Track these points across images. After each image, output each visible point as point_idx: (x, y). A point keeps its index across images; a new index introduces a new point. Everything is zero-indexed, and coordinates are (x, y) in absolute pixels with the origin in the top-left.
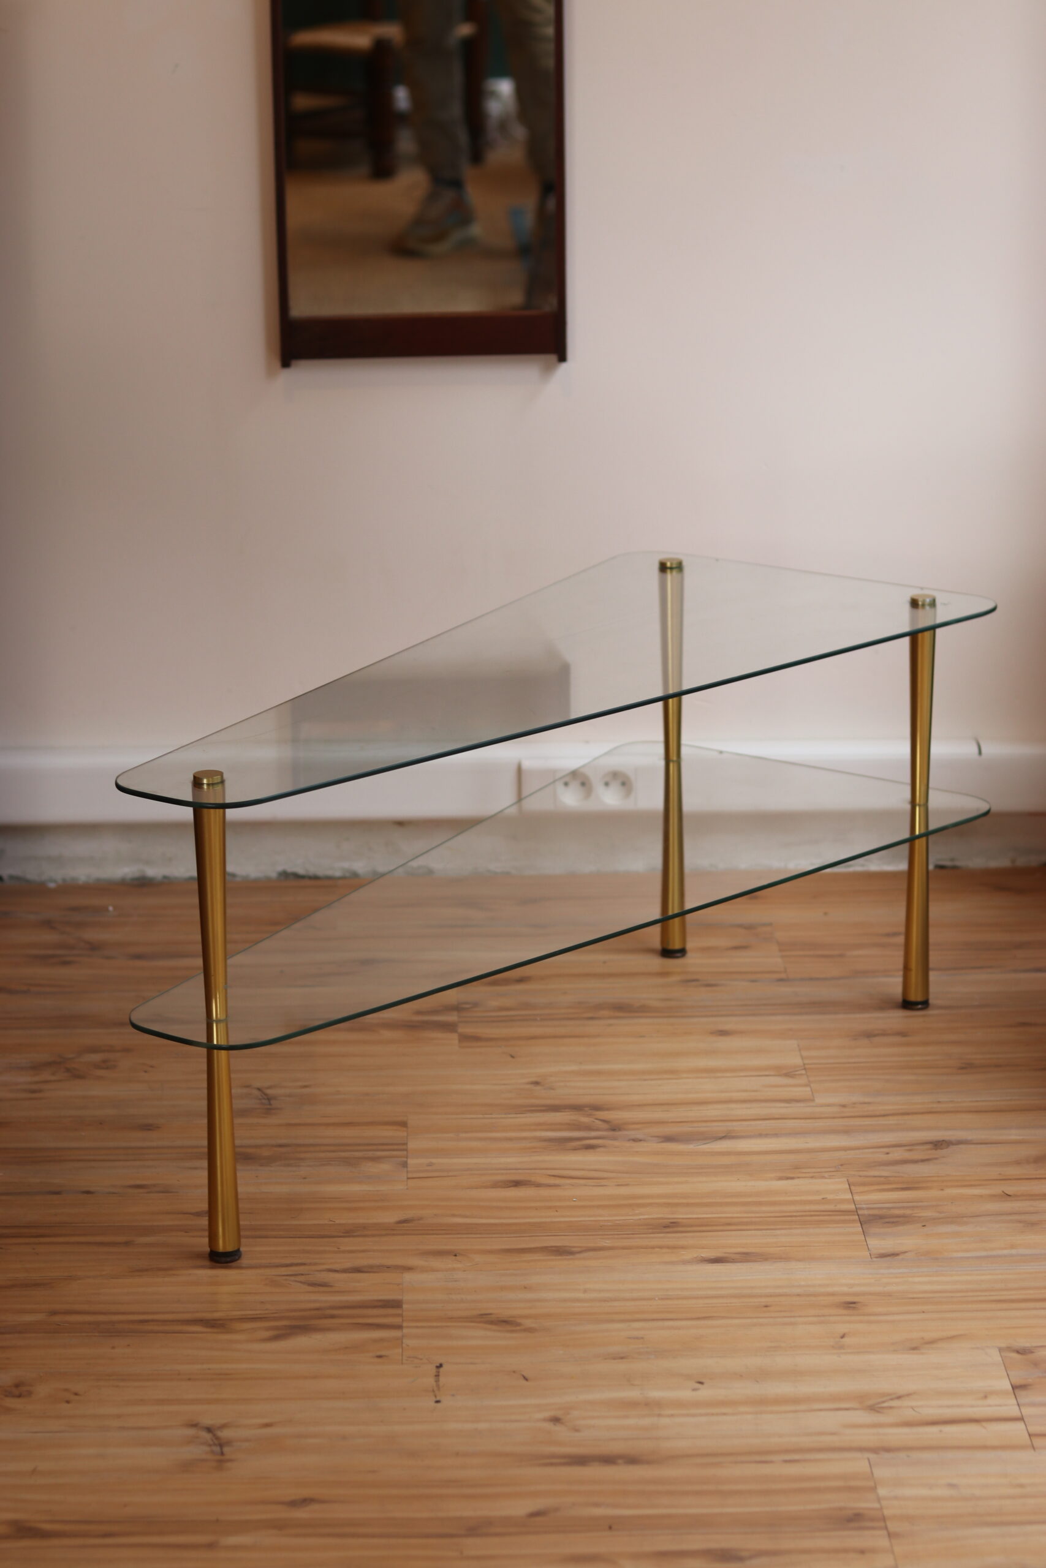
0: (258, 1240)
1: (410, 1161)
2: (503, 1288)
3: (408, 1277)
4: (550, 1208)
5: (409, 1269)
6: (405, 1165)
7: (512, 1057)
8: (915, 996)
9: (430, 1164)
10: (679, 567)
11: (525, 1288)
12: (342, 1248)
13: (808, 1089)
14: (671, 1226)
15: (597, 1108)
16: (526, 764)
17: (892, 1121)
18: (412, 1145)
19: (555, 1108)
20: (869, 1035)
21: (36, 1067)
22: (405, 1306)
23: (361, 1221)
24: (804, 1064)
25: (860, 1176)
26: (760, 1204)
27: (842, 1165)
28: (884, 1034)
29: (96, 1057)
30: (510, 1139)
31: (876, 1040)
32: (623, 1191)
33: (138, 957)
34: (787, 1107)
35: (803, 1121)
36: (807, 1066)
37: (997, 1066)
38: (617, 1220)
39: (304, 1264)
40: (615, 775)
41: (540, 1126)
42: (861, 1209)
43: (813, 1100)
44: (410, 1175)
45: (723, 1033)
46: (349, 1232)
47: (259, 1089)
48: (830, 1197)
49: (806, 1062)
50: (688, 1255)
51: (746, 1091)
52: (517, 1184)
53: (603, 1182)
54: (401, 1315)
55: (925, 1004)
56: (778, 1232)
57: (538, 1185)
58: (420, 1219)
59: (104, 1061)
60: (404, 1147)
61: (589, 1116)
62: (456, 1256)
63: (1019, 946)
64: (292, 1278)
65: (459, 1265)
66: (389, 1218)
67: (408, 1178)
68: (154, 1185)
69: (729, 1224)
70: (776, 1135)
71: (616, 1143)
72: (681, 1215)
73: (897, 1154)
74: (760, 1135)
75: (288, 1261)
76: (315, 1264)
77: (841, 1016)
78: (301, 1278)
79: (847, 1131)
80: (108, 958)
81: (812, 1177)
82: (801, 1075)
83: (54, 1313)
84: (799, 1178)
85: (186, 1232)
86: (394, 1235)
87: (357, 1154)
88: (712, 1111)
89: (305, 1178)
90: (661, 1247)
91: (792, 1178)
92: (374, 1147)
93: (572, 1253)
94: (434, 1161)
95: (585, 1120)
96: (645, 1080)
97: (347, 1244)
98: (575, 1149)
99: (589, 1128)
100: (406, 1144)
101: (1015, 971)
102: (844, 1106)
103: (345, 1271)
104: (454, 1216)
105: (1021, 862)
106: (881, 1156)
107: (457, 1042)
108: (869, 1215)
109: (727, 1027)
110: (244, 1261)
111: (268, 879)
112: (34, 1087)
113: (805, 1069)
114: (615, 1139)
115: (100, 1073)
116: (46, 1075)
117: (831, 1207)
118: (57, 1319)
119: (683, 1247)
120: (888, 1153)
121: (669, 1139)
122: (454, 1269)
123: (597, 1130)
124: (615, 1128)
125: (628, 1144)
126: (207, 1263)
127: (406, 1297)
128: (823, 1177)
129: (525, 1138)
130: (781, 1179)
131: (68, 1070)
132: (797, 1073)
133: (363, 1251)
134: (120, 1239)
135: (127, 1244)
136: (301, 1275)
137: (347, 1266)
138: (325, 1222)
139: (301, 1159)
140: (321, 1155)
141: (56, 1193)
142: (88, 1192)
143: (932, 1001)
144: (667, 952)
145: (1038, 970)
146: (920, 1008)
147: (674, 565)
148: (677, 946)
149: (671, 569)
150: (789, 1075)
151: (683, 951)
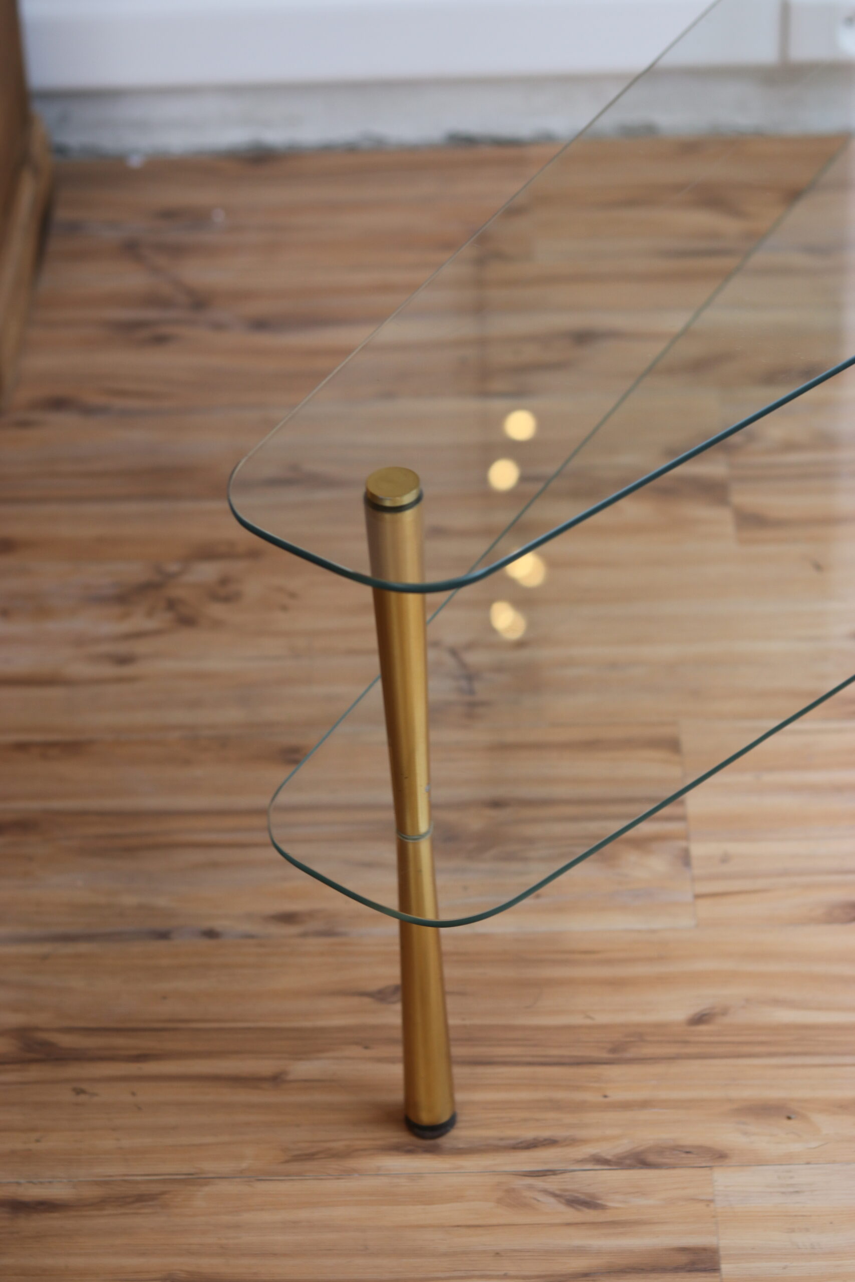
0: (480, 1070)
1: (698, 849)
6: (685, 859)
7: (818, 567)
9: (725, 859)
12: (611, 1096)
21: (125, 597)
22: (726, 1267)
23: (635, 1017)
29: (207, 572)
33: (260, 324)
39: (551, 1142)
44: (699, 888)
47: (454, 652)
58: (725, 1012)
59: (224, 581)
62: (789, 1118)
64: (539, 1183)
66: (675, 1008)
67: (698, 896)
68: (311, 915)
75: (529, 1134)
76: (572, 1142)
78: (552, 1183)
80: (218, 326)
85: (366, 1047)
86: (689, 1056)
94: (732, 848)
103: (621, 1162)
104: (777, 1002)
107: (729, 529)
110: (459, 1135)
111: (432, 148)
112: (123, 648)
115: (217, 610)
116: (138, 621)
122: (787, 1160)
126: (402, 1137)
127: (725, 1240)
131: (171, 604)
133: (645, 1104)
134: (265, 1066)
135: (277, 1080)
136: (553, 1172)
137: (623, 1146)
138: (577, 1020)
139: (530, 841)
140: (558, 829)
141: (164, 935)
142: (211, 934)
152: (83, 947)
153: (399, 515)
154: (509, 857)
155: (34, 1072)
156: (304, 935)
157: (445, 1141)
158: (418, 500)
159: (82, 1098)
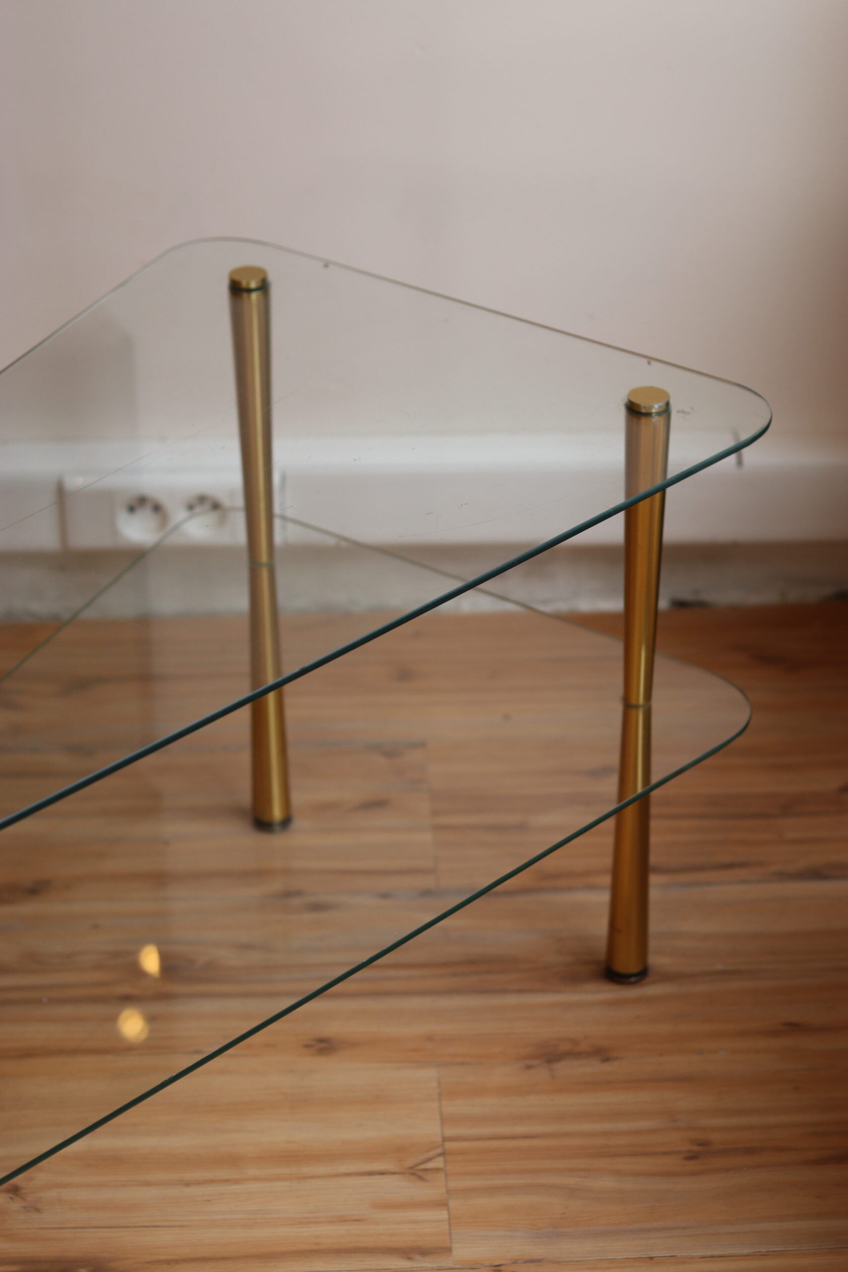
8: (627, 963)
10: (264, 287)
13: (443, 1215)
16: (75, 482)
24: (445, 1139)
28: (575, 1053)
31: (561, 1069)
36: (449, 1145)
37: (750, 1151)
40: (202, 499)
43: (447, 1250)
49: (450, 1132)
51: (343, 1220)
55: (642, 975)
77: (511, 1000)
82: (437, 1170)
96: (188, 1184)
101: (784, 876)
105: (794, 596)
113: (443, 1154)
132: (430, 1165)
143: (655, 960)
144: (262, 824)
145: (816, 874)
146: (633, 979)
147: (253, 285)
148: (277, 813)
149: (249, 291)
150: (416, 1173)
151: (286, 822)
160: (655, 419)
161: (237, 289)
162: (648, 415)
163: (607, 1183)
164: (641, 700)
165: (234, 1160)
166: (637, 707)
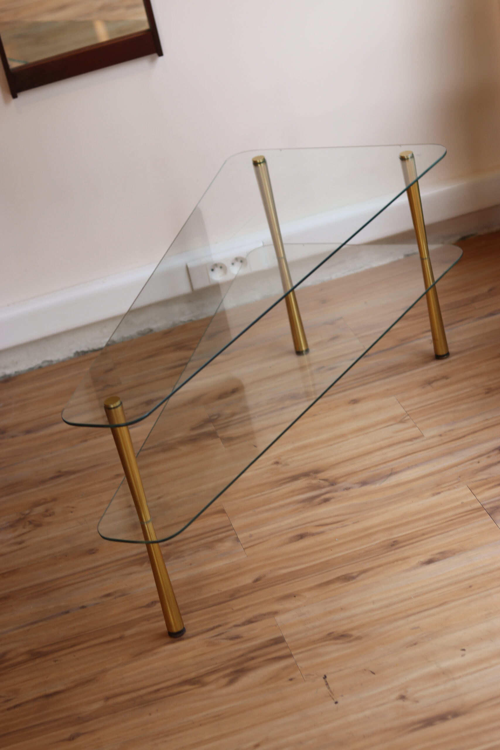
1: (240, 536)
2: (331, 612)
3: (278, 619)
4: (327, 549)
5: (275, 613)
6: (237, 540)
8: (442, 352)
9: (251, 536)
10: (264, 161)
11: (342, 609)
12: (236, 608)
13: (417, 428)
14: (394, 544)
15: (316, 472)
17: (469, 439)
18: (236, 524)
19: (295, 478)
20: (429, 382)
21: (13, 525)
22: (287, 640)
23: (235, 586)
24: (406, 412)
25: (473, 482)
26: (432, 516)
27: (460, 477)
28: (436, 380)
29: (40, 509)
30: (283, 506)
31: (435, 384)
32: (358, 526)
34: (412, 444)
35: (425, 452)
36: (408, 413)
38: (366, 548)
39: (219, 626)
40: (237, 259)
41: (293, 493)
42: (485, 504)
43: (423, 436)
44: (244, 546)
45: (355, 401)
46: (234, 595)
48: (465, 501)
49: (407, 409)
50: (414, 562)
51: (386, 439)
52: (301, 537)
53: (345, 523)
54: (287, 647)
55: (448, 355)
56: (451, 533)
57: (313, 535)
58: (264, 576)
59: (47, 511)
60: (231, 527)
61: (315, 478)
62: (295, 597)
63: (474, 300)
64: (219, 637)
65: (300, 603)
66: (247, 580)
67: (244, 549)
68: (116, 592)
69: (423, 534)
70: (416, 465)
71: (338, 494)
72: (397, 534)
73: (485, 461)
74: (409, 468)
75: (211, 626)
76: (226, 624)
77: (408, 373)
78: (223, 636)
79: (451, 453)
81: (449, 490)
82: (408, 419)
83: (107, 699)
84: (442, 492)
86: (257, 591)
87: (210, 539)
88: (377, 457)
89: (191, 564)
90: (397, 561)
91: (439, 493)
92: (216, 532)
93: (353, 578)
94: (252, 532)
95: (314, 482)
96: (331, 445)
97: (236, 604)
98: (320, 504)
99: (319, 487)
100: (231, 525)
101: (480, 318)
102: (441, 435)
103: (243, 624)
104: (280, 568)
106: (476, 466)
108: (491, 508)
109: (355, 397)
110: (188, 633)
111: (71, 359)
112: (18, 540)
113: (408, 415)
114: (336, 491)
115: (48, 519)
116: (20, 530)
117: (468, 508)
118: (111, 702)
119: (408, 558)
120: (479, 462)
121: (364, 483)
122: (298, 607)
123: (324, 487)
124: (333, 483)
125: (345, 492)
126: (169, 639)
127: (285, 633)
128: (455, 488)
129: (290, 504)
130: (434, 495)
131: (30, 523)
132: (406, 419)
133: (246, 607)
134: (117, 635)
135: (121, 638)
136: (223, 633)
137: (243, 620)
138: (216, 592)
139: (182, 551)
140: (192, 545)
141: (67, 612)
142: (83, 607)
143: (451, 350)
144: (299, 353)
145: (491, 314)
146: (446, 356)
147: (261, 161)
148: (304, 348)
149: (260, 163)
150: (402, 422)
151: (307, 350)
152: (40, 624)
153: (116, 409)
154: (178, 558)
155: (38, 661)
156: (115, 598)
157: (184, 636)
158: (121, 404)
159: (57, 662)
160: (410, 160)
161: (256, 164)
162: (408, 159)
163: (464, 406)
164: (426, 257)
165: (343, 436)
166: (425, 259)
